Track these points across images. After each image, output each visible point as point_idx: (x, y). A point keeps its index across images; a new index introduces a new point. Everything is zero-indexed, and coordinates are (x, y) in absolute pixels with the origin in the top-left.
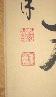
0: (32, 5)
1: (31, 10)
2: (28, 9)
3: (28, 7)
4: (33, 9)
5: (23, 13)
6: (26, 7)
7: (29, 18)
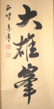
0: (10, 37)
2: (8, 38)
3: (9, 37)
4: (10, 38)
6: (8, 37)
7: (9, 41)
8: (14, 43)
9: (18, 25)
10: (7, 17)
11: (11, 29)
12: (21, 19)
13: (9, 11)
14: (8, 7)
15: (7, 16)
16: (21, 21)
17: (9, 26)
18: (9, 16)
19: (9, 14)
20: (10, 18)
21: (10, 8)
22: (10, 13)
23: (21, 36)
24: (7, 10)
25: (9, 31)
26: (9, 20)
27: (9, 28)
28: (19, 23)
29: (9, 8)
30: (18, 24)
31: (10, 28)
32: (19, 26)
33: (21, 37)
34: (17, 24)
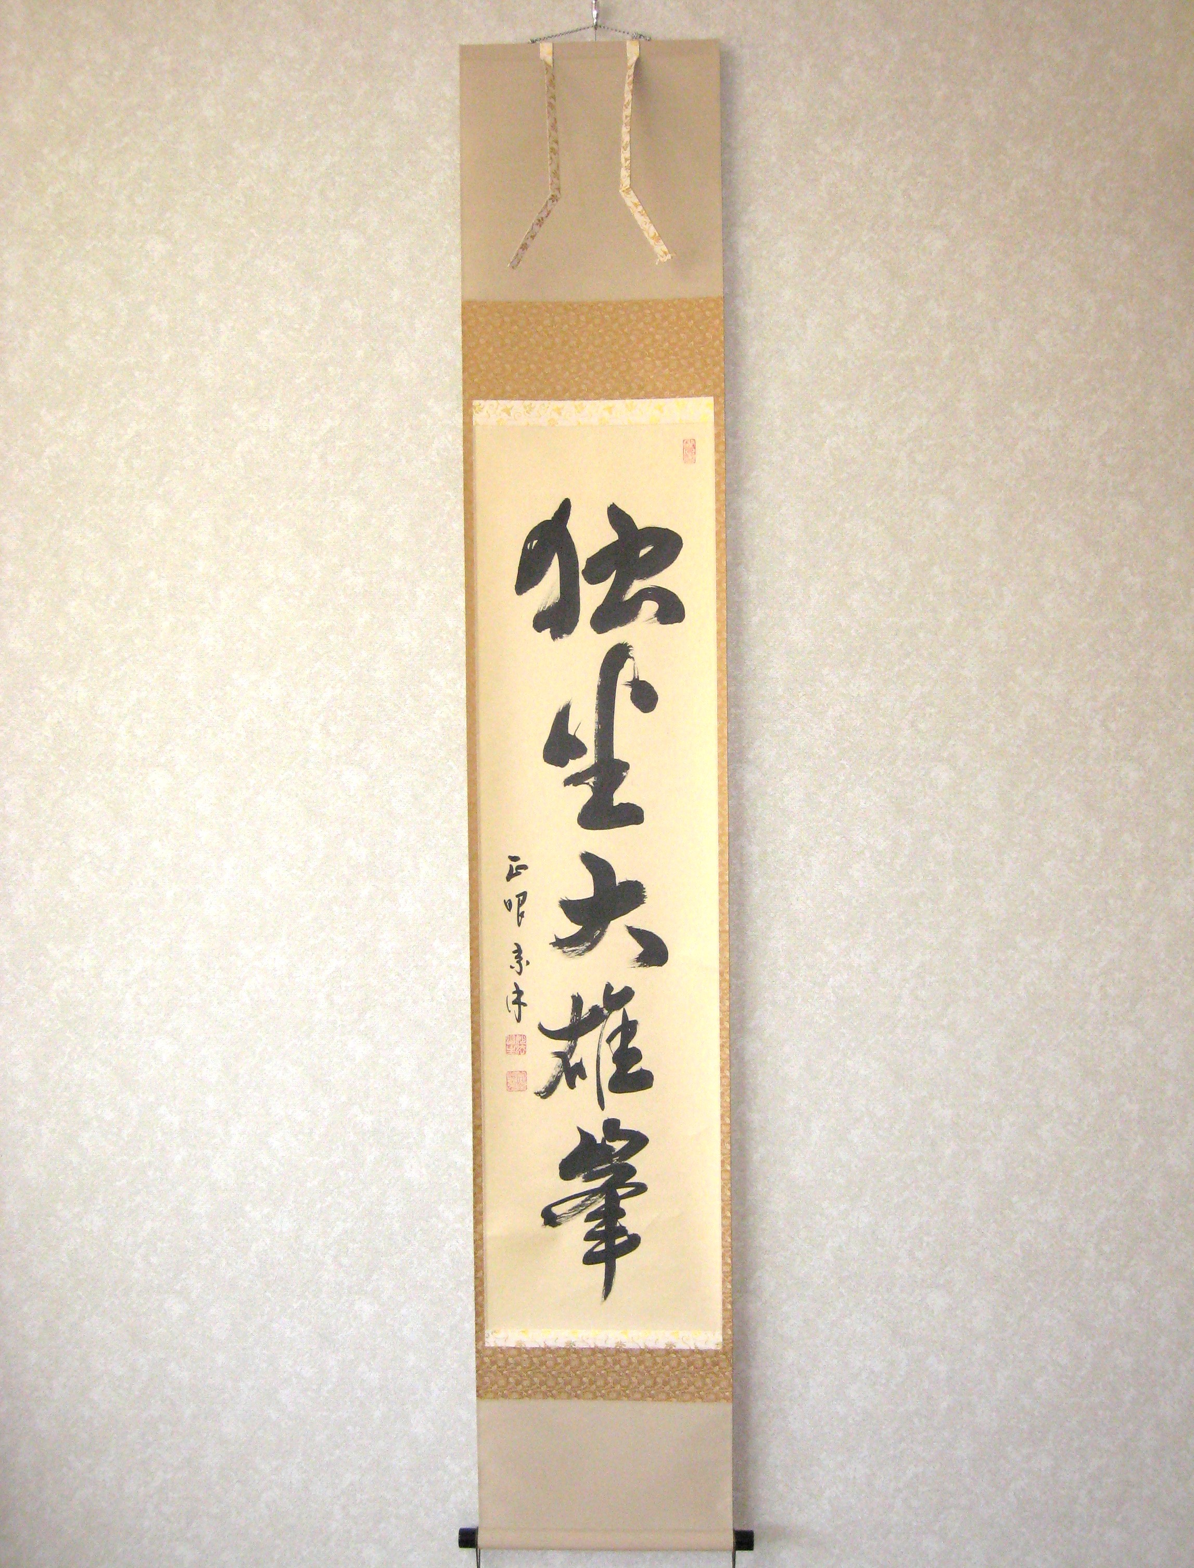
0: (523, 1000)
1: (522, 1006)
2: (517, 1006)
3: (517, 1002)
4: (525, 1005)
5: (510, 1011)
6: (514, 1003)
7: (519, 1020)
8: (541, 1028)
9: (561, 947)
10: (509, 910)
11: (528, 963)
12: (574, 919)
13: (519, 885)
14: (515, 864)
15: (508, 905)
16: (574, 929)
17: (518, 951)
18: (520, 905)
19: (518, 896)
20: (521, 915)
21: (525, 867)
22: (524, 894)
23: (573, 997)
24: (511, 876)
25: (520, 973)
26: (519, 924)
27: (519, 958)
28: (562, 937)
29: (519, 867)
30: (559, 943)
31: (523, 962)
32: (566, 949)
33: (571, 1002)
34: (554, 944)
